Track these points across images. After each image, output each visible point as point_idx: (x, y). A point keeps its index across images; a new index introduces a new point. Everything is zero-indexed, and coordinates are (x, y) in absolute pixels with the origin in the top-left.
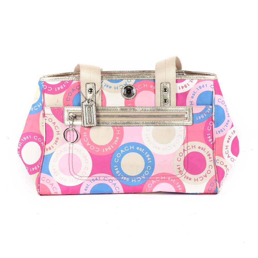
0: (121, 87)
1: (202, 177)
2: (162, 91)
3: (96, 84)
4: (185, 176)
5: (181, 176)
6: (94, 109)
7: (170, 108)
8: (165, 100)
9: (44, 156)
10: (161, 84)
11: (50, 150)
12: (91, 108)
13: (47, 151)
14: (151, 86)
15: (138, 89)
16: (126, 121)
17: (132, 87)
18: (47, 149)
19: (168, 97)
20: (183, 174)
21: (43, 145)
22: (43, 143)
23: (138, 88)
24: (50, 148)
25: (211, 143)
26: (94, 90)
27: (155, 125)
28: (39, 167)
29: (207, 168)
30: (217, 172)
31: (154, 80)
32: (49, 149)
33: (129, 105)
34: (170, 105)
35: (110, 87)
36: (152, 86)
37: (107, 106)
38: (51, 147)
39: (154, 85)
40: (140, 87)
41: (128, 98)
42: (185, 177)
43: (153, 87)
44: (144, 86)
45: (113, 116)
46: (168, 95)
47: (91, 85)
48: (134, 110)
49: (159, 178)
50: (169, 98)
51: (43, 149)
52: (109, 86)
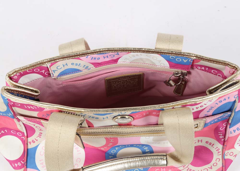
1: (207, 169)
4: (187, 168)
5: (184, 168)
9: (28, 149)
11: (34, 143)
13: (30, 144)
14: (154, 113)
18: (29, 142)
20: (185, 167)
21: (24, 140)
22: (25, 138)
24: (34, 142)
25: (223, 140)
28: (23, 163)
29: (214, 161)
30: (224, 165)
32: (32, 142)
38: (35, 140)
39: (158, 112)
42: (188, 170)
49: (158, 169)
51: (25, 143)
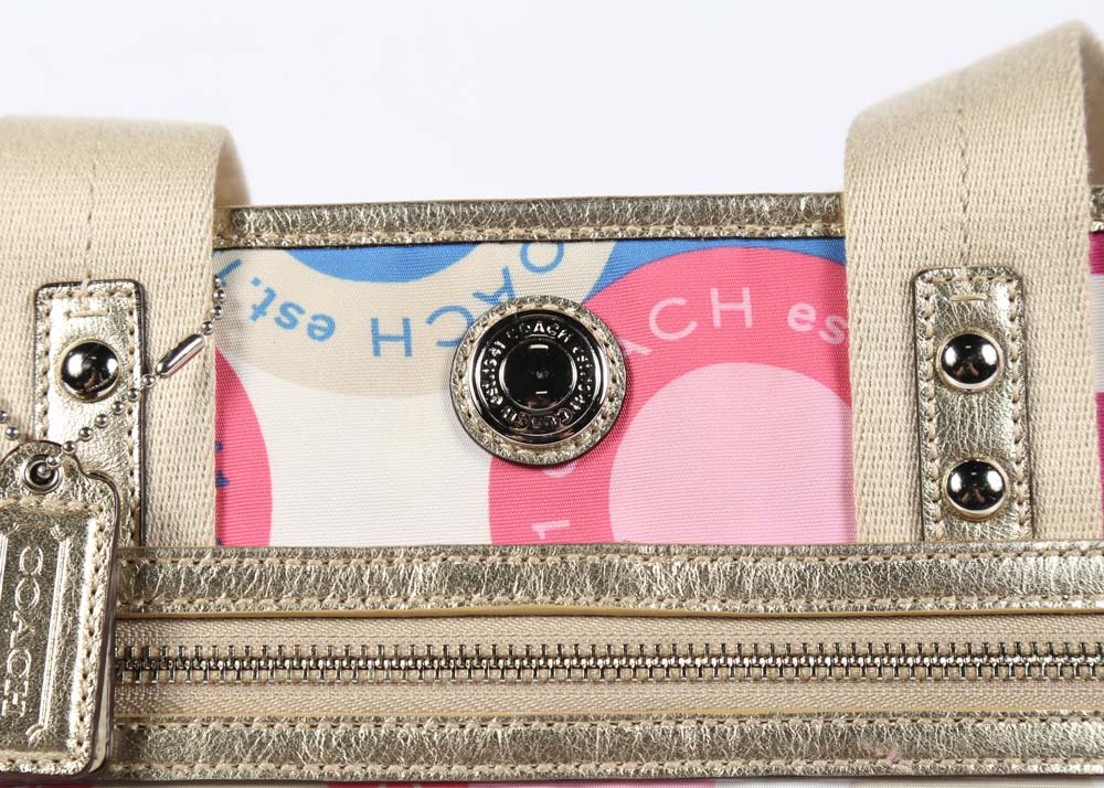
0: (454, 326)
2: (926, 367)
3: (150, 290)
6: (88, 567)
7: (1031, 561)
8: (973, 472)
10: (920, 284)
12: (51, 549)
14: (802, 316)
15: (645, 351)
16: (505, 721)
17: (570, 324)
19: (1008, 429)
23: (648, 339)
26: (123, 362)
27: (862, 764)
31: (832, 244)
33: (540, 529)
34: (1026, 529)
35: (324, 329)
36: (812, 316)
37: (280, 536)
39: (835, 300)
40: (670, 320)
41: (524, 454)
43: (820, 324)
44: (718, 307)
45: (349, 664)
46: (1008, 409)
47: (95, 305)
48: (601, 588)
50: (1014, 451)
52: (304, 320)
